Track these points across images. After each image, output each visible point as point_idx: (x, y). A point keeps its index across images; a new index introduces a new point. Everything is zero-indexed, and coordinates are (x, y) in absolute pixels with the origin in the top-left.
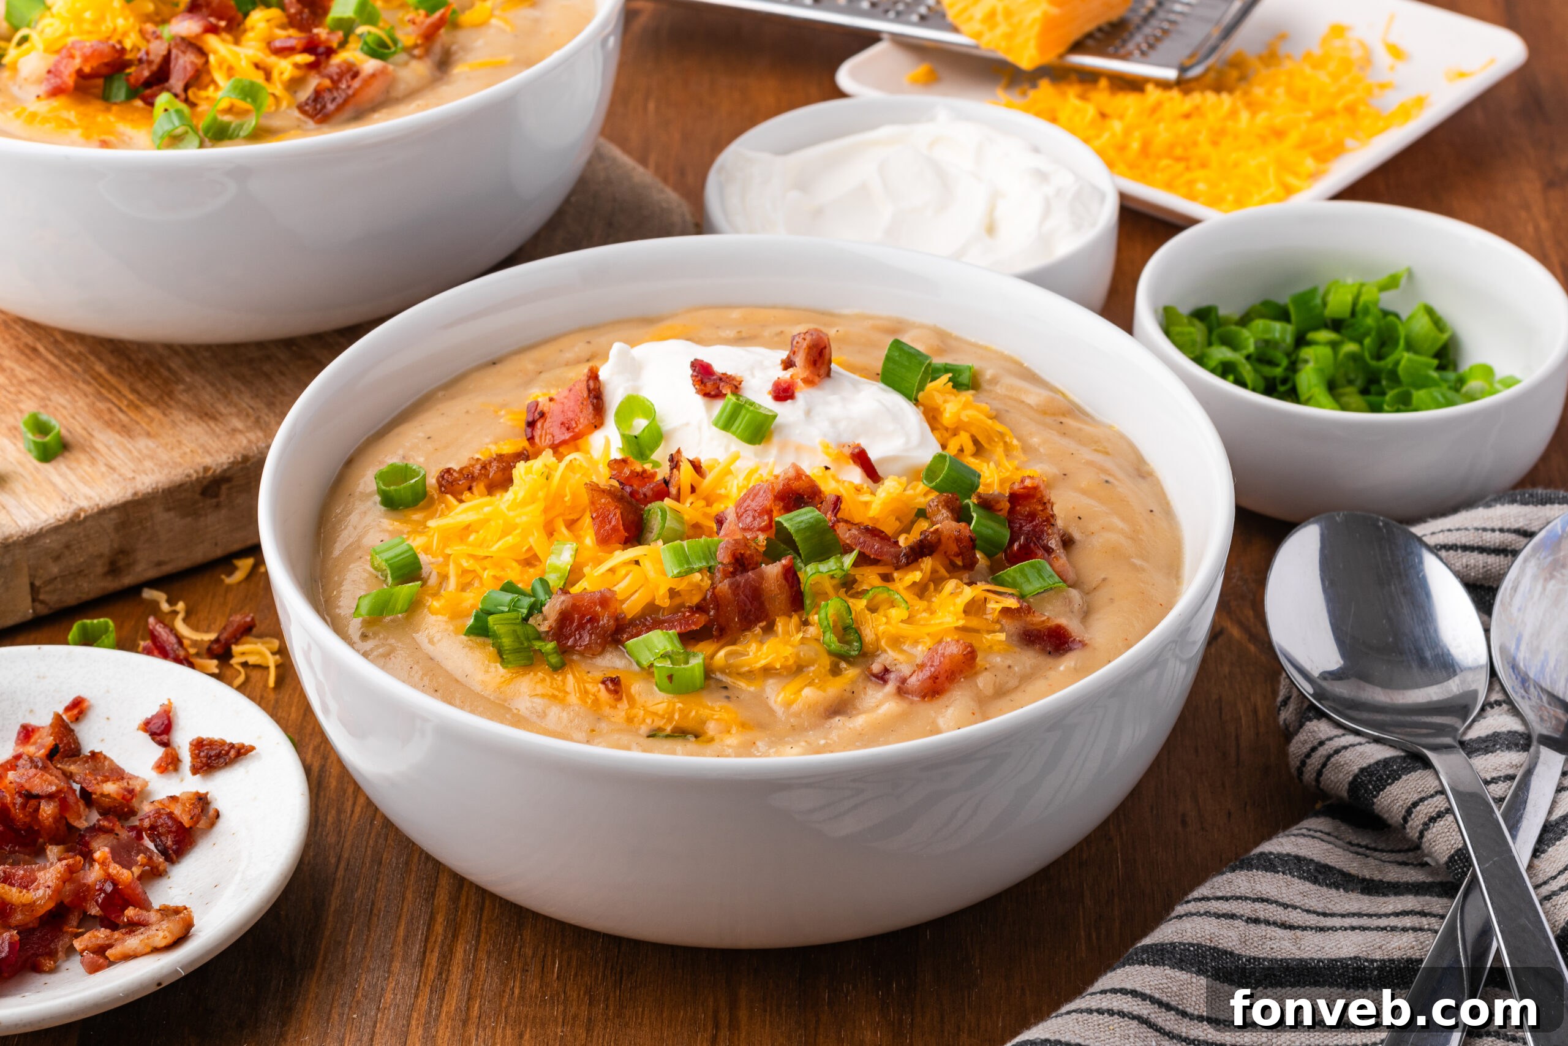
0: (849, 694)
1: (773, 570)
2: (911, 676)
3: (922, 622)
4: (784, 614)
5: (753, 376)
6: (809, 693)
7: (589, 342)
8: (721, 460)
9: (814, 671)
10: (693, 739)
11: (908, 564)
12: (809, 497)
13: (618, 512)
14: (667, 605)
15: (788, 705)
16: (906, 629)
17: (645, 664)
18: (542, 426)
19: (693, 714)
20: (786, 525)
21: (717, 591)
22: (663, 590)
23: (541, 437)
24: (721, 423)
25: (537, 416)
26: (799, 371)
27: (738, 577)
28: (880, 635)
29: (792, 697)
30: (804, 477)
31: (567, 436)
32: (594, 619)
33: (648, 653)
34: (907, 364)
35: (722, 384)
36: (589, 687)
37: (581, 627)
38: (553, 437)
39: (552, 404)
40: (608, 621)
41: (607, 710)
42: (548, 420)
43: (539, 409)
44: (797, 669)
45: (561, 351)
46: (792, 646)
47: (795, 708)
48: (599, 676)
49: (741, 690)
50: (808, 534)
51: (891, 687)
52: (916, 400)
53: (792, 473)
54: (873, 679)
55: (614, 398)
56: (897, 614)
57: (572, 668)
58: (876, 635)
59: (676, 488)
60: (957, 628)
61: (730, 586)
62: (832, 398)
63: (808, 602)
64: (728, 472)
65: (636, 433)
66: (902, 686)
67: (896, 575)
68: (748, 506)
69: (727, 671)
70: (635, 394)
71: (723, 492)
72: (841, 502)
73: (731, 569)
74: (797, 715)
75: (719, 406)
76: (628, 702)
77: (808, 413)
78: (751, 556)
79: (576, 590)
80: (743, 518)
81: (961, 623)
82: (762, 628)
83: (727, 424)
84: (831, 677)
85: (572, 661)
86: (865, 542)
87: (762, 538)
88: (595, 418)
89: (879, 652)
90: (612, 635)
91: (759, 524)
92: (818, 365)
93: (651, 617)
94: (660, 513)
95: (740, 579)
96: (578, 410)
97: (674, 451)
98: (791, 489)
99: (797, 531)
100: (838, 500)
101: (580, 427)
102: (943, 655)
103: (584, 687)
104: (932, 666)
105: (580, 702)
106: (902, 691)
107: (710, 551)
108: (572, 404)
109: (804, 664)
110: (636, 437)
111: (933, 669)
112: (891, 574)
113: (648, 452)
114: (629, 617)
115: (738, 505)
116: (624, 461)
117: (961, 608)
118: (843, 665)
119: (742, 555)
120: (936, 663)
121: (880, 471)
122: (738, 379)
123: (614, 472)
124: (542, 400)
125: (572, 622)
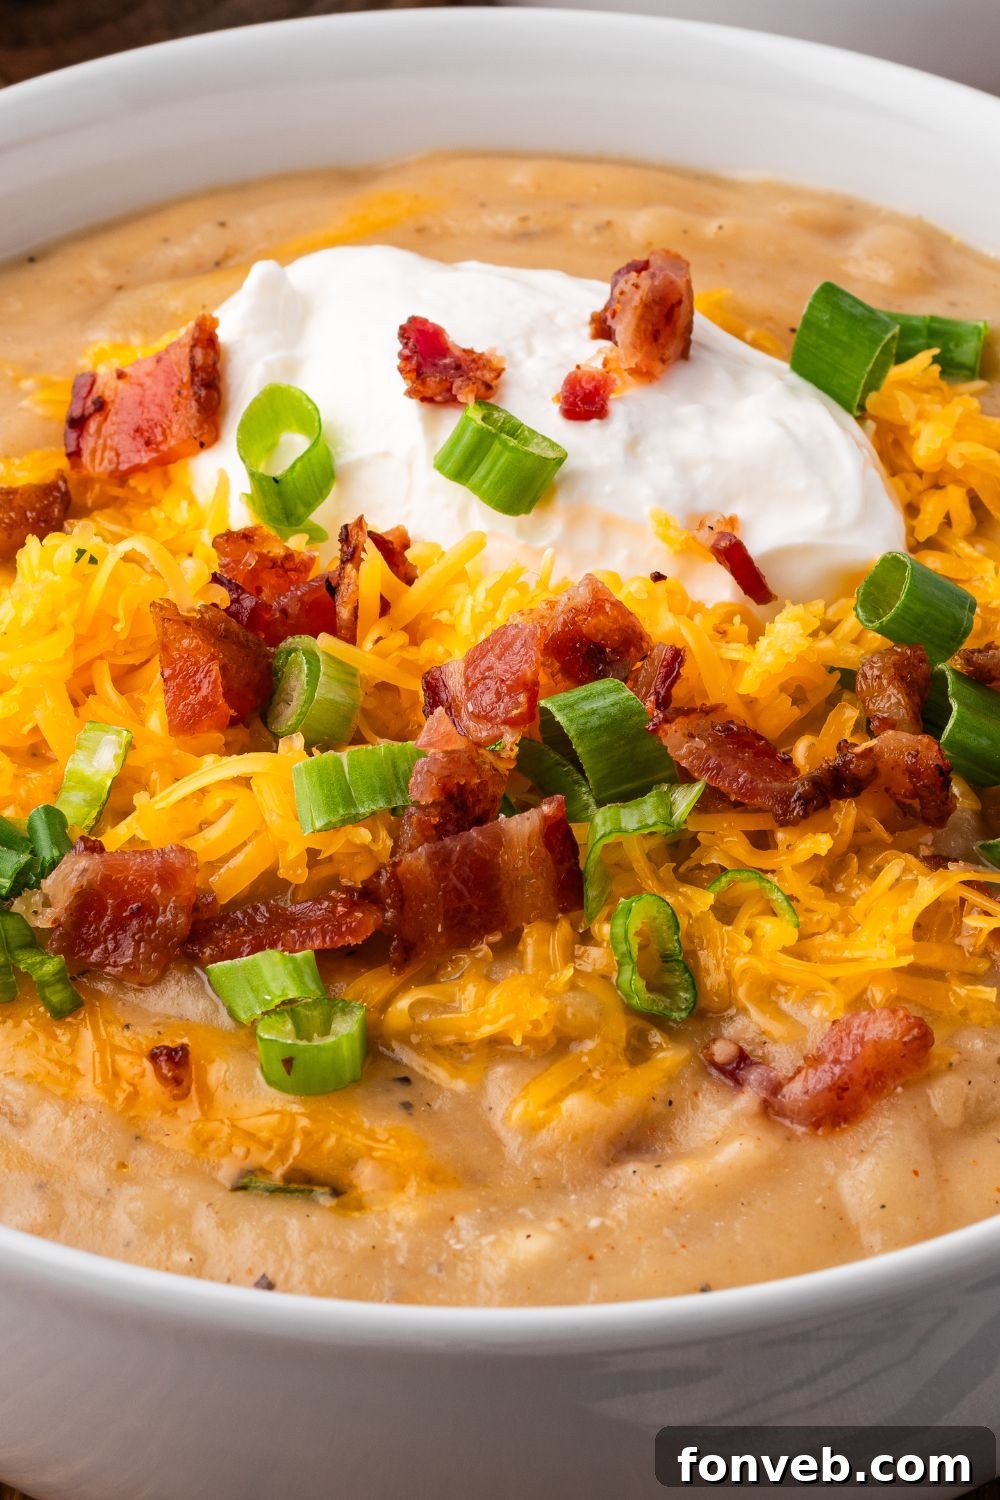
0: (658, 1107)
1: (522, 826)
2: (791, 1079)
3: (826, 953)
4: (541, 917)
5: (530, 352)
6: (577, 1108)
7: (222, 224)
8: (445, 548)
9: (591, 1053)
10: (326, 1201)
11: (806, 815)
12: (614, 651)
13: (215, 668)
14: (302, 881)
15: (532, 1129)
16: (792, 967)
17: (244, 1017)
18: (99, 431)
19: (331, 1142)
20: (559, 718)
21: (400, 869)
22: (294, 852)
23: (93, 452)
24: (451, 466)
25: (90, 408)
26: (622, 350)
27: (447, 840)
28: (736, 975)
29: (541, 1113)
30: (608, 607)
31: (145, 458)
32: (148, 910)
33: (251, 996)
34: (845, 338)
35: (458, 382)
36: (123, 1062)
37: (119, 924)
38: (118, 455)
39: (121, 384)
40: (175, 916)
41: (156, 1120)
42: (112, 417)
43: (94, 395)
44: (557, 1045)
45: (166, 240)
46: (549, 994)
47: (545, 1138)
48: (146, 1036)
49: (439, 1088)
50: (605, 739)
51: (748, 1100)
52: (862, 407)
53: (583, 597)
54: (714, 1072)
55: (246, 384)
56: (777, 931)
57: (92, 1013)
58: (728, 973)
59: (350, 607)
60: (896, 970)
61: (432, 857)
62: (687, 411)
63: (591, 892)
64: (460, 576)
65: (278, 473)
66: (772, 1100)
67: (781, 836)
68: (490, 669)
69: (415, 1039)
70: (283, 382)
71: (444, 616)
72: (681, 664)
73: (435, 820)
74: (548, 1154)
75: (450, 422)
76: (201, 1105)
77: (632, 446)
78: (483, 784)
79: (115, 838)
80: (477, 692)
81: (906, 961)
82: (491, 945)
83: (463, 466)
84: (626, 1068)
85: (97, 994)
86: (719, 768)
87: (510, 739)
88: (200, 427)
89: (732, 1011)
90: (183, 944)
91: (507, 711)
92: (661, 341)
93: (266, 904)
94: (305, 667)
95: (453, 844)
96: (170, 406)
97: (350, 520)
98: (579, 631)
99: (581, 734)
100: (677, 657)
101: (172, 442)
102: (861, 1040)
103: (113, 1061)
104: (836, 1061)
105: (101, 1098)
106: (771, 1108)
107: (396, 775)
108: (160, 389)
109: (575, 1034)
110: (276, 480)
111: (837, 1070)
112: (772, 833)
113: (301, 510)
114: (223, 901)
115: (471, 662)
116: (247, 536)
117: (907, 924)
118: (656, 1037)
119: (461, 788)
120: (846, 1057)
121: (771, 583)
122: (496, 364)
123: (226, 560)
124: (105, 371)
125: (100, 916)
